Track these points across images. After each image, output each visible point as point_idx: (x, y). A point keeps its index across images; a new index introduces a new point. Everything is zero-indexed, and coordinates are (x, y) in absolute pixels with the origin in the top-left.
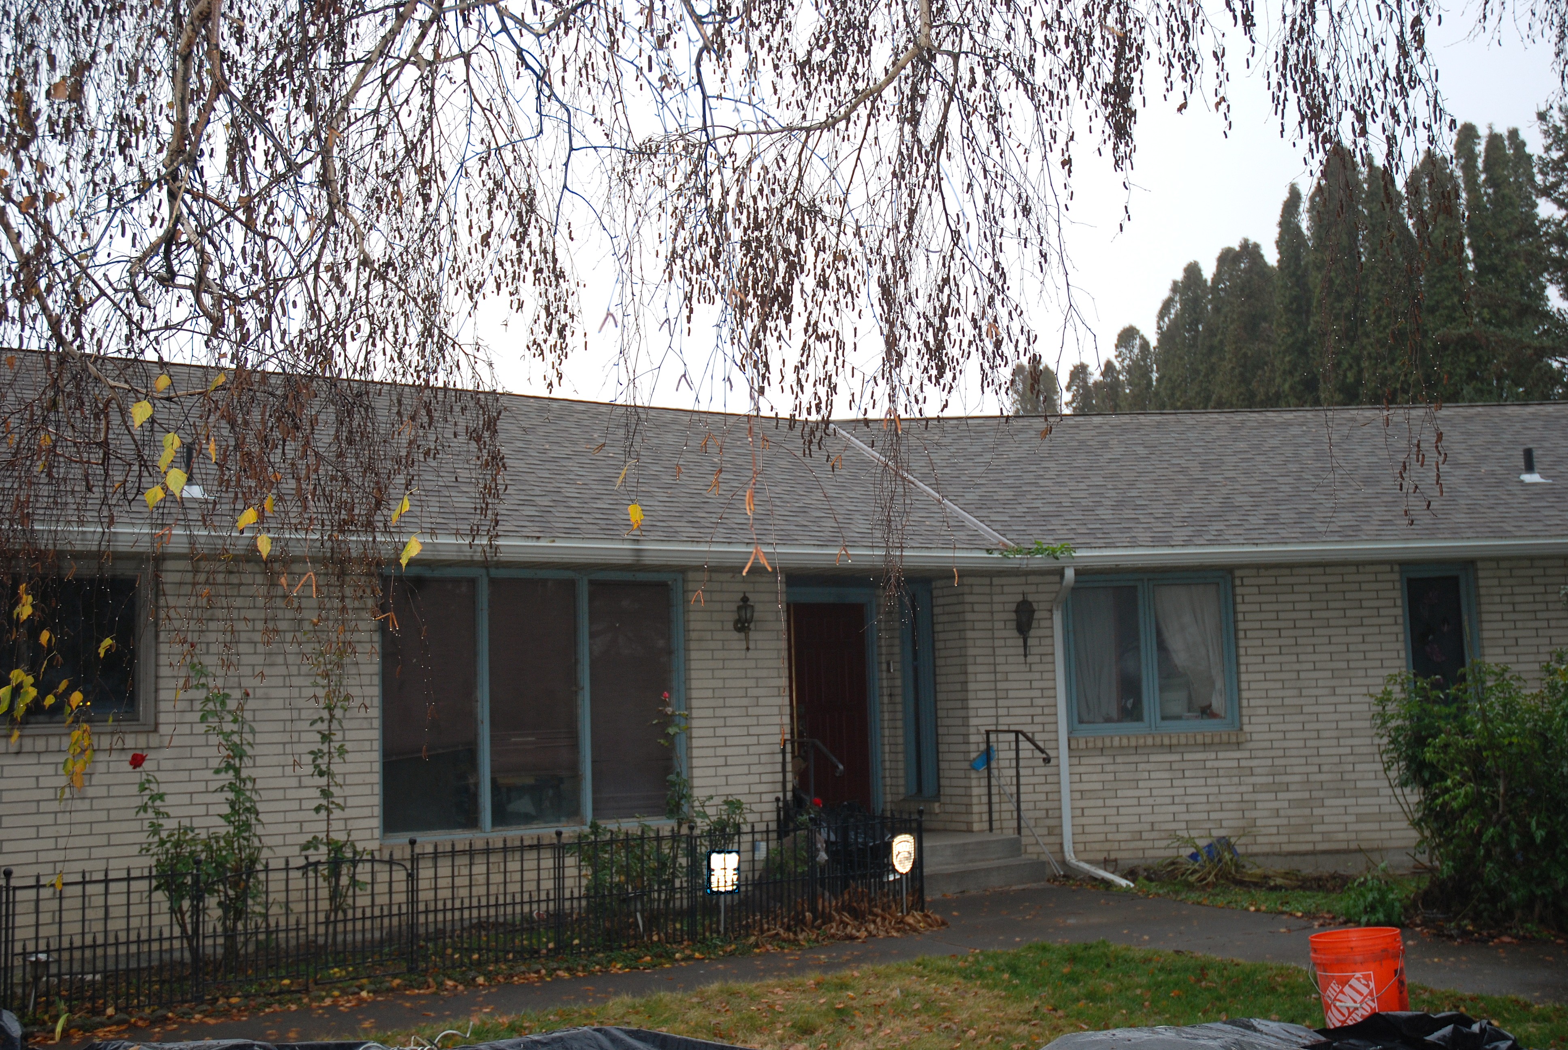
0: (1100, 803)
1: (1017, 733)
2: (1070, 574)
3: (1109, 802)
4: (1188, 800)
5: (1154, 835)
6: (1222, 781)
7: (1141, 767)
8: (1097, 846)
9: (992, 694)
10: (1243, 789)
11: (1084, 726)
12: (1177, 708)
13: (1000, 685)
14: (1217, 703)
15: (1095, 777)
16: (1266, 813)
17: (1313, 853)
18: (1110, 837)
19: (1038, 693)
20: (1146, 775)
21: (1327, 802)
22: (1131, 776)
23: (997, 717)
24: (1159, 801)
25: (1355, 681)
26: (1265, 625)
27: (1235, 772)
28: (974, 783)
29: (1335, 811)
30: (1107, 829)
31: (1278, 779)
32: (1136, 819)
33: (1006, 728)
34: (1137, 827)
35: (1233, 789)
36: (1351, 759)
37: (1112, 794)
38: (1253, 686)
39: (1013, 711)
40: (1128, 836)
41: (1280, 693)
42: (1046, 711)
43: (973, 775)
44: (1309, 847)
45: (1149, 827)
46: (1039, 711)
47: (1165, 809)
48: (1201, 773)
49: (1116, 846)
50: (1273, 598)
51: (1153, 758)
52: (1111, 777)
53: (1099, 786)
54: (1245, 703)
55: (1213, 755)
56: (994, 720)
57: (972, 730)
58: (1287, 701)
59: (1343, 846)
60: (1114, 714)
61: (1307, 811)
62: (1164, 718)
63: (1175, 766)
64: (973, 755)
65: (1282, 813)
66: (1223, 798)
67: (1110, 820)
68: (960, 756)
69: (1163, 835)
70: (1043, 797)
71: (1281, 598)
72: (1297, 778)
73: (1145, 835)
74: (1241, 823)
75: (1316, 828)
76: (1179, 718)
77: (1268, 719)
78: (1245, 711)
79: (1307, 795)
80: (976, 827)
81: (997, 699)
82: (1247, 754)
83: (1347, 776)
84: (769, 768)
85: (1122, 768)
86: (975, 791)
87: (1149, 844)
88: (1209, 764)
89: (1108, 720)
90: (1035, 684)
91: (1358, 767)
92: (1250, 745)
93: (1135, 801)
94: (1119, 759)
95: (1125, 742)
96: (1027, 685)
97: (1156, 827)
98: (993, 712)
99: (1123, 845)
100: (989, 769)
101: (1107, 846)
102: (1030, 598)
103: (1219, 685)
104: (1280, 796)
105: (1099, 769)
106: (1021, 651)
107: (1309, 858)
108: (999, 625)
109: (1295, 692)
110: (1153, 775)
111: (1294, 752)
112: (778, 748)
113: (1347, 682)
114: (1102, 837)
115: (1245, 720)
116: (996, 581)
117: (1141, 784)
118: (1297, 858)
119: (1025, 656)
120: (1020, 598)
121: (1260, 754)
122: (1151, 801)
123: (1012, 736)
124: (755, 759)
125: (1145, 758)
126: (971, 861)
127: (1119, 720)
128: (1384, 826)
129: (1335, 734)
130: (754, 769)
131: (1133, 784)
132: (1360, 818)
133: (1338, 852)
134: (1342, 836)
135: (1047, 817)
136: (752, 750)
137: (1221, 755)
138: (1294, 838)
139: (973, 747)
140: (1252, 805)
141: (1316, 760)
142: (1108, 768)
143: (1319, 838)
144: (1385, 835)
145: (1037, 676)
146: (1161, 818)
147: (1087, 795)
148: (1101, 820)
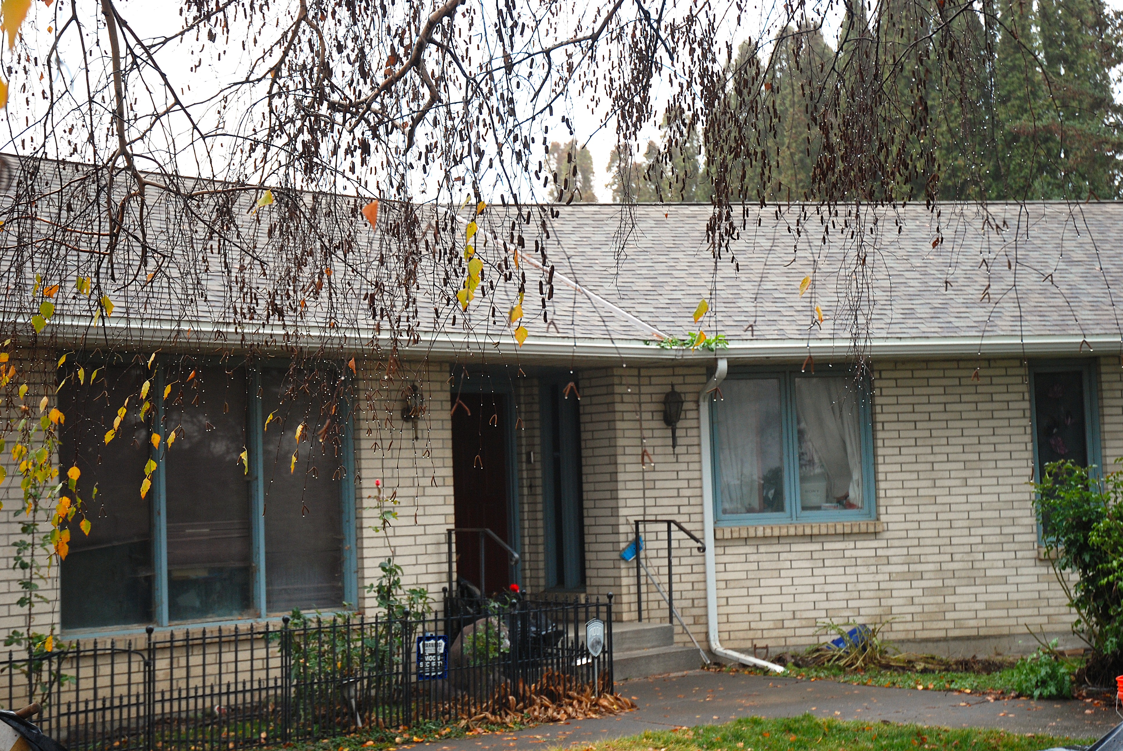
0: (744, 592)
1: (669, 522)
2: (723, 365)
3: (752, 591)
4: (828, 588)
5: (796, 623)
6: (860, 570)
7: (783, 556)
8: (741, 635)
9: (640, 485)
10: (879, 577)
11: (728, 516)
12: (815, 499)
13: (647, 476)
14: (854, 494)
15: (739, 567)
16: (901, 601)
17: (946, 639)
18: (754, 625)
19: (684, 484)
20: (788, 564)
21: (959, 590)
22: (774, 565)
23: (645, 507)
24: (800, 589)
25: (985, 473)
26: (902, 417)
27: (873, 561)
28: (624, 573)
29: (965, 598)
30: (750, 617)
31: (913, 567)
32: (778, 607)
33: (653, 518)
34: (779, 616)
35: (870, 578)
36: (981, 548)
37: (755, 583)
38: (890, 477)
39: (660, 502)
40: (771, 625)
41: (916, 484)
42: (693, 501)
43: (623, 565)
44: (942, 634)
45: (790, 615)
46: (685, 501)
47: (805, 597)
48: (841, 562)
49: (759, 634)
50: (909, 391)
51: (794, 547)
52: (754, 566)
53: (743, 575)
54: (882, 493)
55: (851, 545)
56: (641, 511)
57: (622, 520)
58: (921, 492)
59: (974, 632)
60: (756, 505)
61: (940, 599)
62: (804, 508)
63: (816, 555)
64: (623, 545)
65: (916, 600)
66: (861, 587)
67: (753, 609)
68: (610, 547)
69: (804, 623)
70: (689, 586)
71: (917, 391)
72: (931, 567)
73: (787, 624)
74: (878, 611)
75: (949, 615)
76: (819, 508)
77: (905, 509)
78: (882, 502)
79: (940, 583)
80: (625, 617)
81: (644, 489)
82: (883, 543)
83: (977, 565)
84: (434, 559)
85: (764, 557)
86: (625, 581)
87: (791, 632)
88: (848, 554)
89: (751, 510)
90: (682, 475)
91: (987, 556)
92: (887, 535)
93: (777, 590)
94: (762, 549)
95: (768, 533)
96: (674, 475)
97: (798, 615)
98: (641, 502)
99: (766, 634)
100: (638, 559)
101: (751, 634)
102: (677, 389)
103: (856, 476)
104: (915, 584)
105: (743, 558)
106: (670, 442)
107: (941, 644)
108: (647, 416)
109: (929, 483)
110: (795, 564)
111: (928, 542)
112: (443, 538)
113: (978, 473)
114: (746, 626)
115: (882, 510)
116: (643, 372)
117: (783, 573)
118: (930, 645)
119: (674, 446)
120: (668, 389)
121: (896, 543)
122: (792, 590)
123: (665, 526)
124: (421, 550)
125: (787, 548)
126: (630, 649)
127: (761, 511)
128: (1013, 612)
129: (966, 523)
130: (421, 559)
131: (776, 574)
132: (989, 605)
133: (968, 638)
134: (973, 623)
135: (693, 606)
136: (420, 540)
137: (859, 544)
138: (927, 625)
139: (622, 538)
140: (888, 593)
141: (949, 549)
142: (751, 558)
143: (951, 625)
144: (1013, 622)
145: (684, 466)
146: (802, 607)
147: (731, 584)
148: (745, 609)
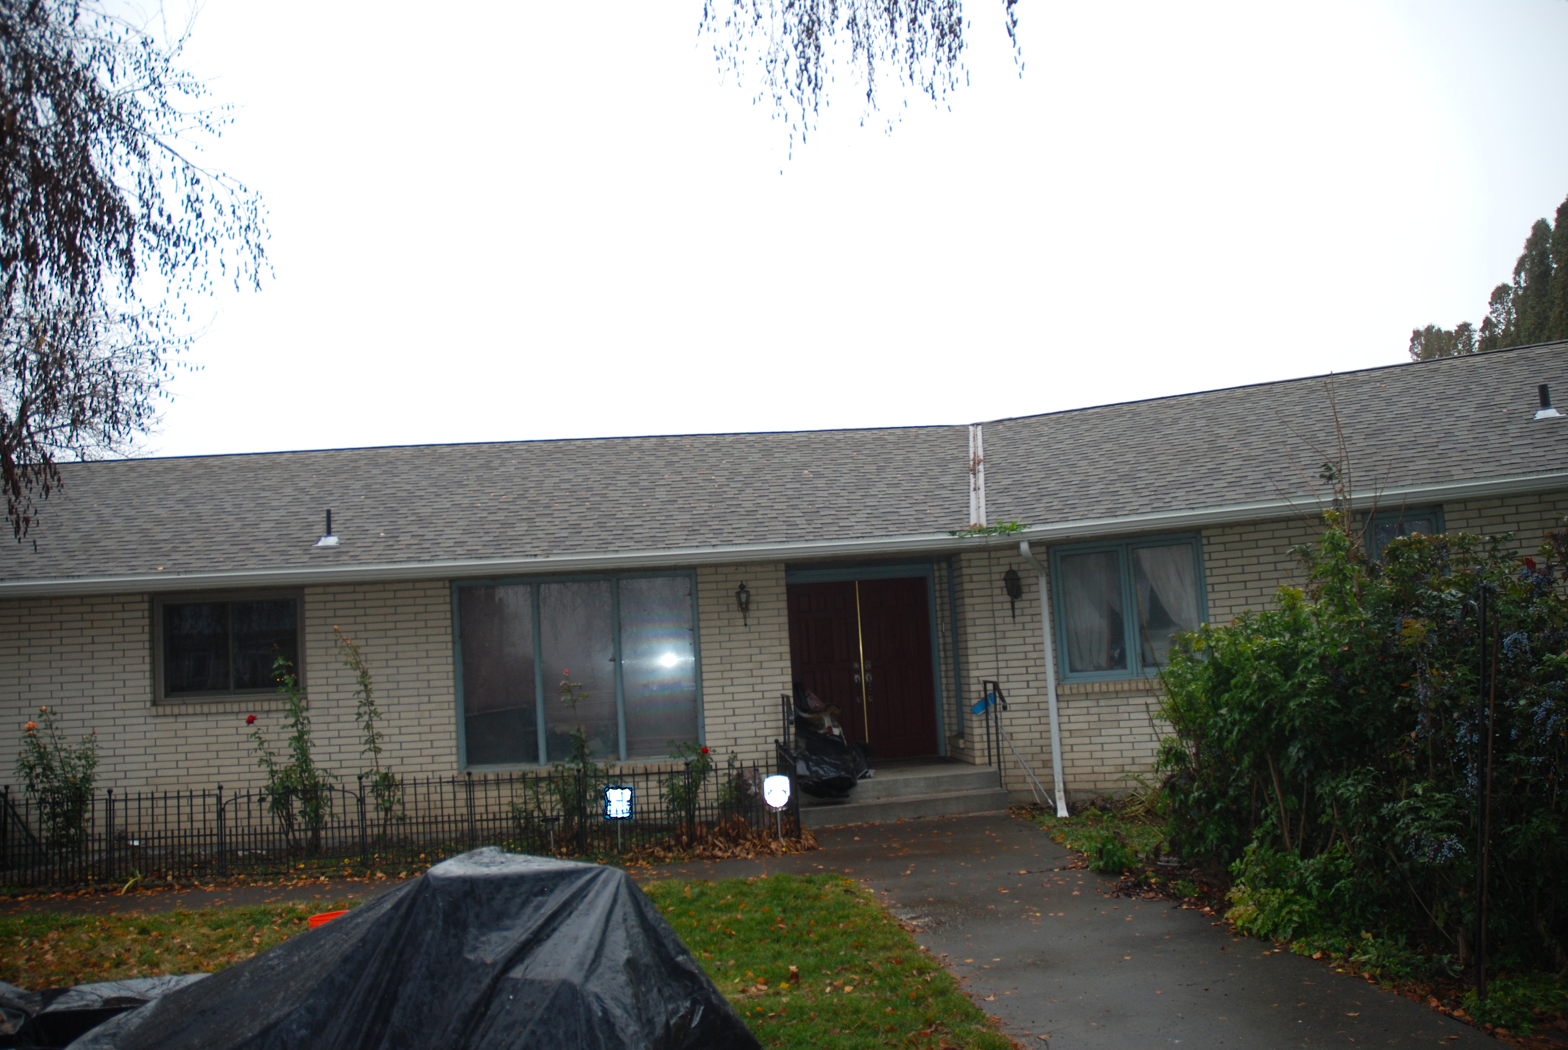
0: (1087, 740)
1: (994, 683)
2: (1024, 547)
3: (1094, 740)
7: (1122, 709)
8: (1085, 777)
9: (993, 650)
11: (1075, 674)
13: (999, 642)
15: (1081, 718)
18: (1096, 769)
19: (1030, 648)
20: (1126, 716)
22: (1114, 717)
23: (998, 668)
24: (1138, 738)
26: (1231, 578)
30: (1093, 762)
32: (1118, 754)
34: (1120, 761)
37: (1096, 732)
39: (1011, 664)
40: (1112, 769)
45: (1129, 761)
46: (1032, 663)
47: (1143, 745)
49: (1101, 777)
50: (1239, 553)
51: (1131, 701)
52: (1095, 718)
53: (1085, 726)
56: (995, 672)
57: (972, 681)
60: (1103, 663)
62: (1143, 665)
63: (1151, 708)
64: (974, 702)
67: (1095, 755)
70: (1038, 735)
71: (1246, 553)
76: (1158, 665)
80: (978, 761)
81: (997, 654)
85: (1104, 710)
89: (1098, 668)
90: (1028, 640)
93: (1117, 739)
94: (1102, 703)
95: (1104, 688)
96: (1021, 641)
97: (1137, 761)
98: (994, 665)
99: (1108, 777)
100: (987, 713)
102: (1014, 568)
105: (1085, 711)
106: (1010, 613)
108: (997, 591)
110: (1133, 716)
114: (1089, 770)
116: (993, 554)
117: (1122, 724)
119: (1014, 616)
120: (1007, 568)
122: (1131, 738)
125: (1125, 701)
126: (947, 791)
127: (1111, 668)
130: (760, 717)
131: (1115, 724)
135: (1042, 752)
139: (974, 695)
142: (1092, 711)
145: (1029, 633)
146: (1141, 753)
147: (1075, 734)
148: (1087, 755)
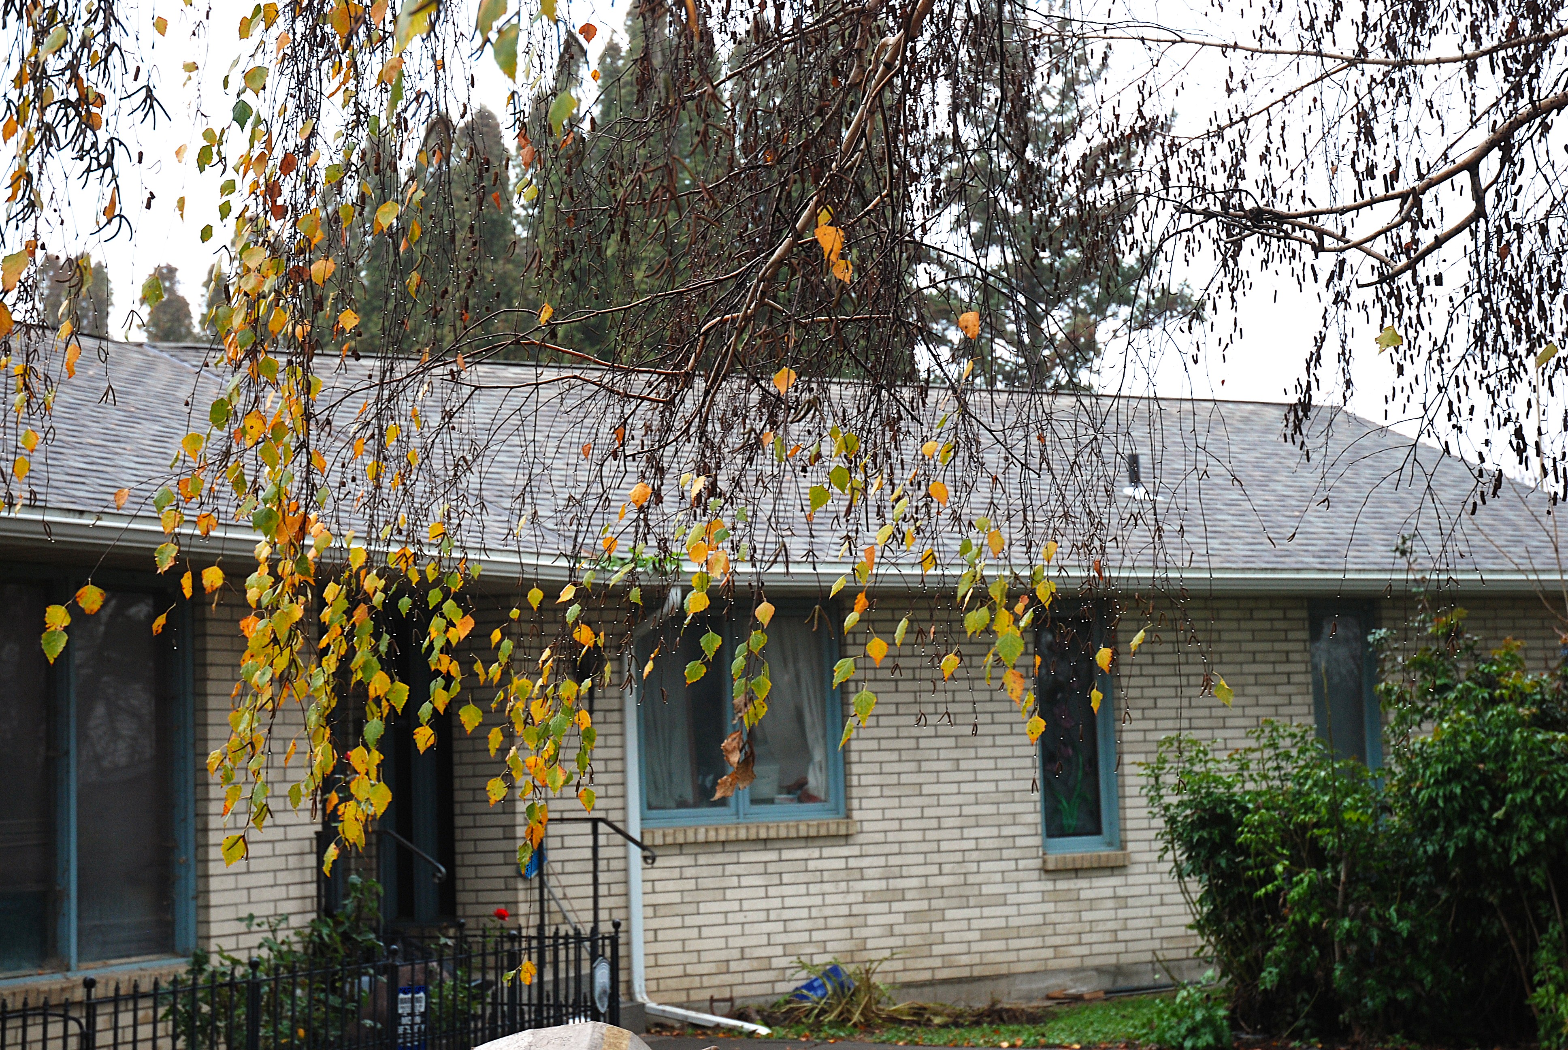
0: (677, 922)
1: (595, 822)
2: (676, 596)
3: (689, 921)
4: (787, 914)
5: (745, 965)
6: (828, 887)
7: (730, 869)
8: (673, 984)
10: (851, 898)
11: (658, 812)
12: (766, 788)
14: (815, 780)
15: (671, 885)
16: (877, 931)
17: (931, 983)
18: (690, 970)
19: (601, 766)
20: (734, 881)
21: (949, 914)
22: (718, 883)
24: (751, 917)
25: (982, 752)
27: (842, 875)
28: (521, 896)
29: (956, 926)
30: (685, 958)
31: (893, 883)
32: (722, 943)
33: (557, 816)
34: (723, 955)
35: (839, 899)
36: (975, 855)
37: (692, 908)
38: (865, 757)
41: (897, 767)
42: (612, 791)
43: (521, 885)
44: (926, 976)
45: (736, 954)
46: (601, 791)
47: (757, 928)
48: (802, 877)
51: (744, 857)
52: (691, 884)
53: (676, 898)
54: (855, 780)
55: (816, 853)
57: (519, 819)
58: (904, 779)
59: (965, 973)
60: (689, 797)
61: (925, 927)
62: (754, 801)
63: (771, 868)
65: (897, 930)
66: (828, 911)
67: (689, 946)
68: (500, 858)
69: (755, 964)
72: (914, 882)
73: (733, 966)
74: (849, 945)
75: (937, 950)
76: (771, 801)
77: (882, 803)
78: (855, 792)
79: (924, 905)
82: (855, 851)
83: (971, 879)
84: (296, 877)
85: (705, 872)
86: (523, 908)
87: (738, 978)
88: (812, 865)
89: (682, 804)
91: (984, 867)
92: (861, 838)
93: (721, 919)
94: (702, 859)
95: (712, 836)
97: (748, 953)
99: (707, 982)
100: (541, 875)
101: (686, 983)
103: (818, 755)
104: (896, 906)
105: (676, 873)
107: (927, 990)
109: (913, 766)
110: (745, 881)
111: (911, 848)
112: (306, 846)
113: (971, 753)
114: (679, 970)
115: (855, 803)
117: (729, 894)
118: (912, 991)
121: (872, 850)
122: (740, 918)
123: (588, 827)
124: (280, 863)
125: (733, 858)
127: (696, 805)
128: (1014, 944)
129: (957, 822)
130: (282, 877)
131: (719, 894)
132: (986, 935)
133: (959, 981)
134: (965, 960)
136: (280, 848)
137: (827, 852)
138: (910, 964)
140: (860, 920)
141: (936, 858)
142: (687, 872)
143: (938, 962)
144: (1012, 956)
146: (753, 941)
147: (661, 911)
148: (678, 946)
